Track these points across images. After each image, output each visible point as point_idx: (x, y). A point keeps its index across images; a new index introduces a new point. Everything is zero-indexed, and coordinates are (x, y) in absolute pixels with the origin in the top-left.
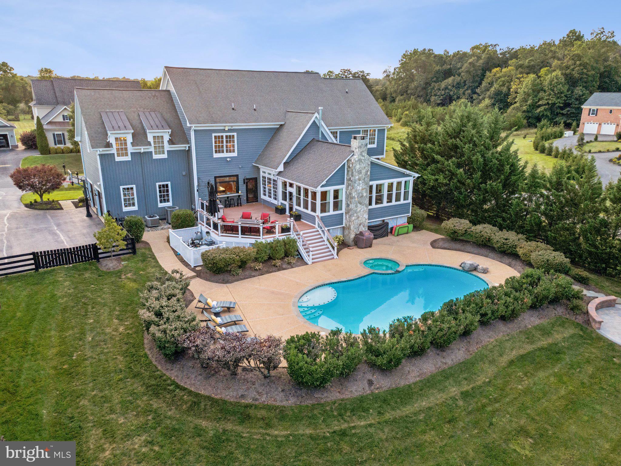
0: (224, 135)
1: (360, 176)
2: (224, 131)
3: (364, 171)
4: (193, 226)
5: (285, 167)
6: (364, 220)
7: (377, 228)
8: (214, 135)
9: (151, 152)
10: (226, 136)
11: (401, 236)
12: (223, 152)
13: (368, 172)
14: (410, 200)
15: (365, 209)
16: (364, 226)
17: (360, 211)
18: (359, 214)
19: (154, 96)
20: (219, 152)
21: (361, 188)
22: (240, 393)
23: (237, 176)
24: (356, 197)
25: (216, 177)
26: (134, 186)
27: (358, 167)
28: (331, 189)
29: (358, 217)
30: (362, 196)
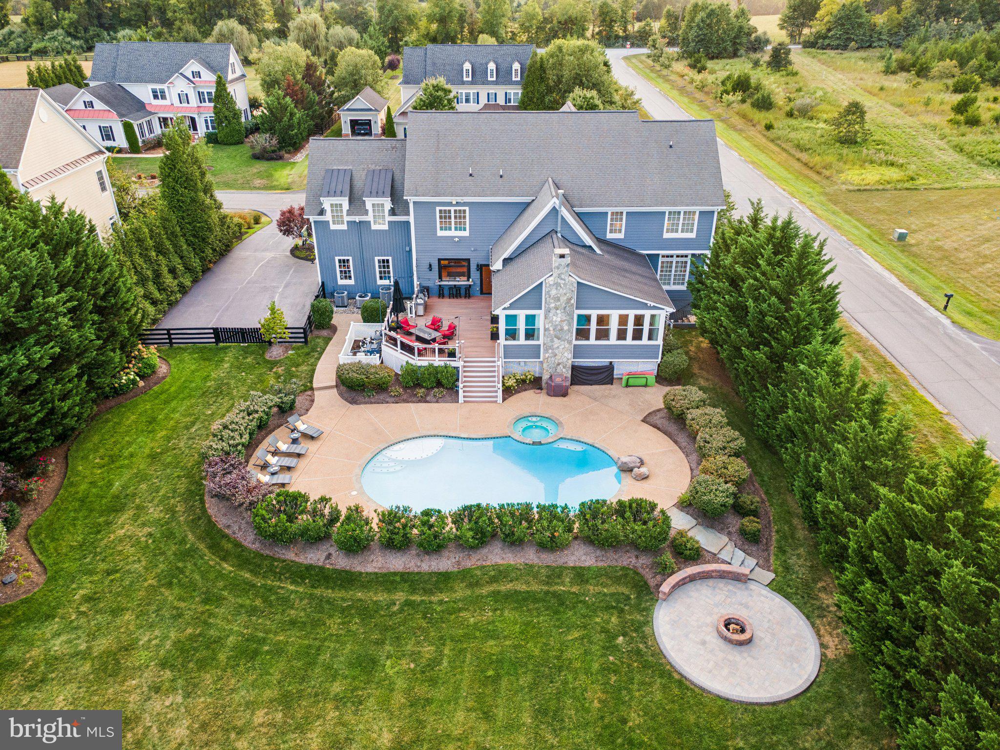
0: (452, 209)
1: (558, 303)
2: (450, 204)
3: (563, 299)
4: (379, 322)
5: (504, 266)
6: (565, 360)
7: (595, 372)
8: (438, 209)
9: (369, 222)
10: (455, 211)
11: (631, 389)
12: (450, 229)
13: (570, 299)
14: (660, 342)
15: (567, 346)
16: (564, 367)
17: (558, 347)
18: (556, 351)
19: (393, 148)
20: (446, 230)
21: (559, 319)
22: (230, 522)
23: (468, 260)
24: (551, 329)
25: (439, 260)
26: (350, 258)
27: (553, 292)
28: (522, 315)
29: (556, 355)
30: (562, 329)
